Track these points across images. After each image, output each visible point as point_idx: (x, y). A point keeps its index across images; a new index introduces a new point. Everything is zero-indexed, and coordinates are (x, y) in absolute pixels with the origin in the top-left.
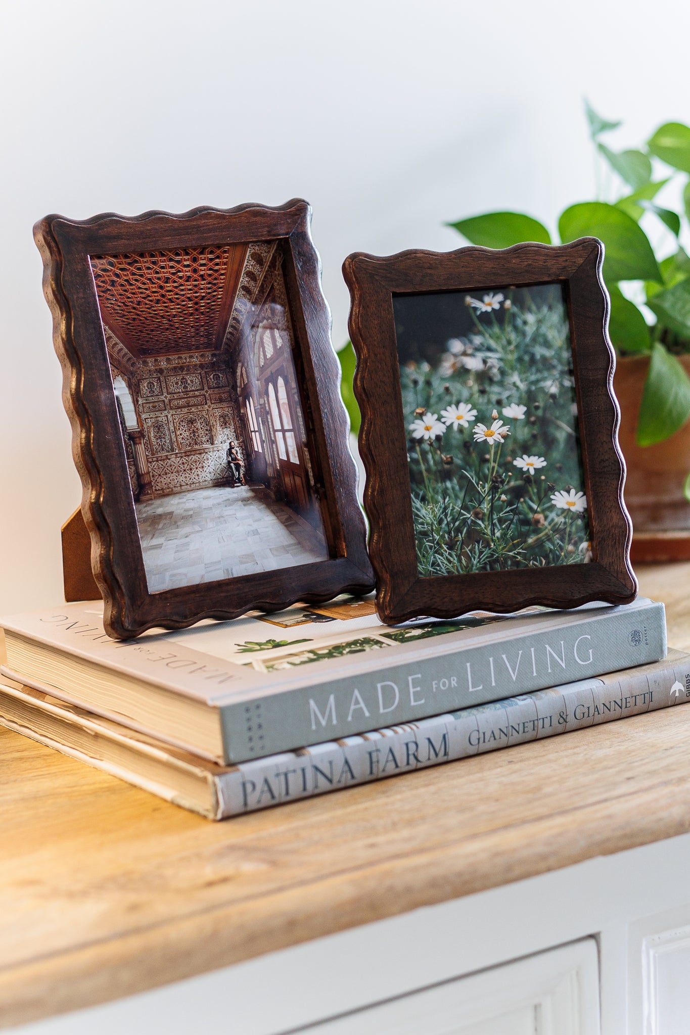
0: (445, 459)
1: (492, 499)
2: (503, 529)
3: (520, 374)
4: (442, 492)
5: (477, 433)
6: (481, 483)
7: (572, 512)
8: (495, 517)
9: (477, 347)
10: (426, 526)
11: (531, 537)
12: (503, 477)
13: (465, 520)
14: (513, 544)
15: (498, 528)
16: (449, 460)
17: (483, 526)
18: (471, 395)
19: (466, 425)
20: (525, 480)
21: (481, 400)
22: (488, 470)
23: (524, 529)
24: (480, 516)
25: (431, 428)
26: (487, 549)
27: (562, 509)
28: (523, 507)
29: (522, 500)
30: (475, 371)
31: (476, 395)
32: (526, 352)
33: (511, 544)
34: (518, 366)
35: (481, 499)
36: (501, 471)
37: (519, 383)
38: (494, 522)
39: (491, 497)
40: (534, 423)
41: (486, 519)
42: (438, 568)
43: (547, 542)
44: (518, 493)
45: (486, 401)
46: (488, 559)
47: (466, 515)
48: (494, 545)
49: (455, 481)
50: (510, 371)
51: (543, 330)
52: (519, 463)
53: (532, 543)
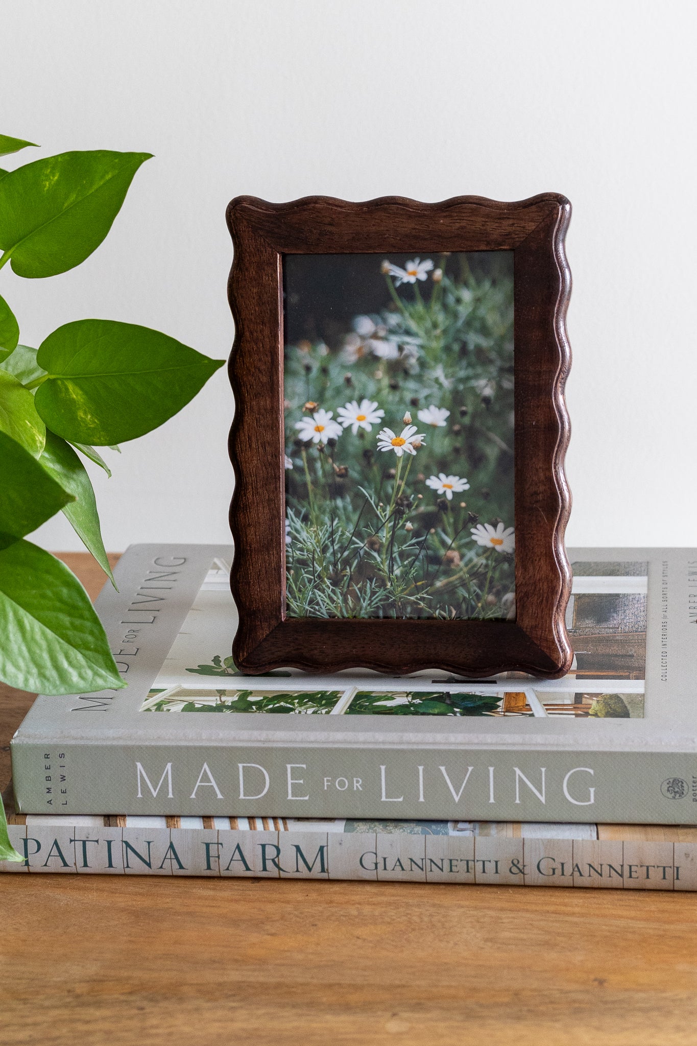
0: (338, 470)
1: (394, 526)
2: (405, 566)
3: (445, 367)
4: (330, 511)
5: (381, 440)
6: (381, 504)
7: (496, 551)
8: (395, 549)
9: (391, 328)
10: (305, 553)
11: (441, 579)
12: (411, 499)
13: (356, 550)
14: (416, 586)
15: (398, 564)
16: (343, 471)
17: (379, 559)
18: (379, 391)
19: (369, 428)
20: (439, 505)
21: (390, 398)
22: (393, 488)
23: (433, 568)
24: (377, 546)
25: (323, 429)
26: (382, 590)
27: (485, 547)
28: (433, 541)
29: (433, 531)
30: (387, 359)
31: (386, 391)
32: (456, 339)
33: (413, 586)
34: (444, 357)
35: (380, 526)
36: (409, 491)
37: (442, 379)
38: (394, 556)
39: (392, 523)
40: (457, 433)
41: (384, 552)
42: (317, 607)
43: (461, 588)
44: (428, 522)
45: (397, 399)
46: (382, 603)
47: (358, 544)
48: (391, 585)
49: (348, 499)
50: (432, 363)
51: (482, 311)
52: (434, 483)
53: (441, 587)
